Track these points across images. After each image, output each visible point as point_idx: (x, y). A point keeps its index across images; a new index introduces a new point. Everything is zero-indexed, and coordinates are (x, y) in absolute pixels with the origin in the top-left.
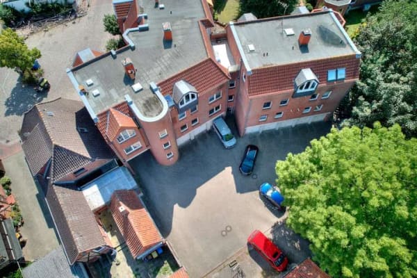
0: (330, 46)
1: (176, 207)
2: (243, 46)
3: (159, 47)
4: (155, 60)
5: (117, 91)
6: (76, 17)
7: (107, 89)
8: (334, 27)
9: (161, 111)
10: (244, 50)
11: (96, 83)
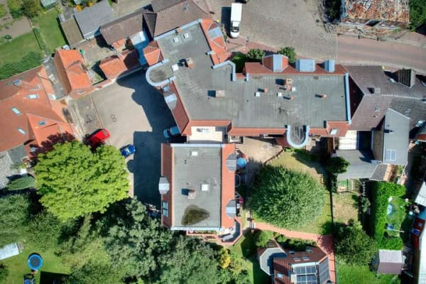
0: (186, 212)
1: (133, 91)
2: (198, 148)
3: (212, 87)
4: (198, 82)
5: (176, 54)
6: (325, 22)
7: (179, 47)
8: (205, 225)
9: (153, 81)
10: (195, 148)
11: (185, 41)
